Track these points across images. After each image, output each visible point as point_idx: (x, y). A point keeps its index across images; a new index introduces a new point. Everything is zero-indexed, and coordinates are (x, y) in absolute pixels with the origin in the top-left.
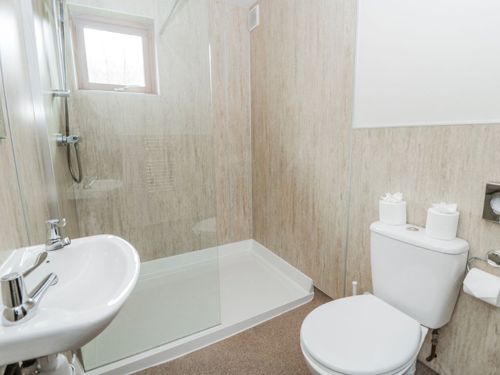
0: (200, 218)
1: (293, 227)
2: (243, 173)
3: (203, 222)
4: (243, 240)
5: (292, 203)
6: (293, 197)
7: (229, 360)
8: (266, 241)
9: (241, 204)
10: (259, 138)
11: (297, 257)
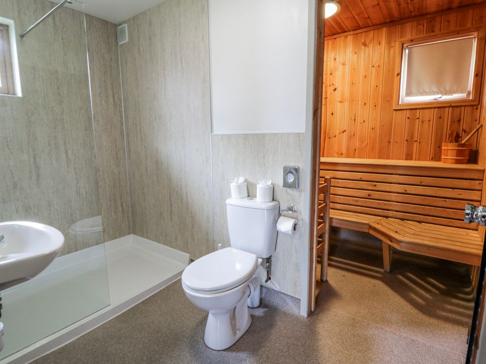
0: (74, 220)
1: (171, 215)
2: (119, 173)
3: (78, 223)
4: (123, 236)
5: (168, 195)
6: (169, 190)
7: (122, 329)
8: (147, 232)
9: (119, 202)
10: (134, 141)
11: (176, 239)
